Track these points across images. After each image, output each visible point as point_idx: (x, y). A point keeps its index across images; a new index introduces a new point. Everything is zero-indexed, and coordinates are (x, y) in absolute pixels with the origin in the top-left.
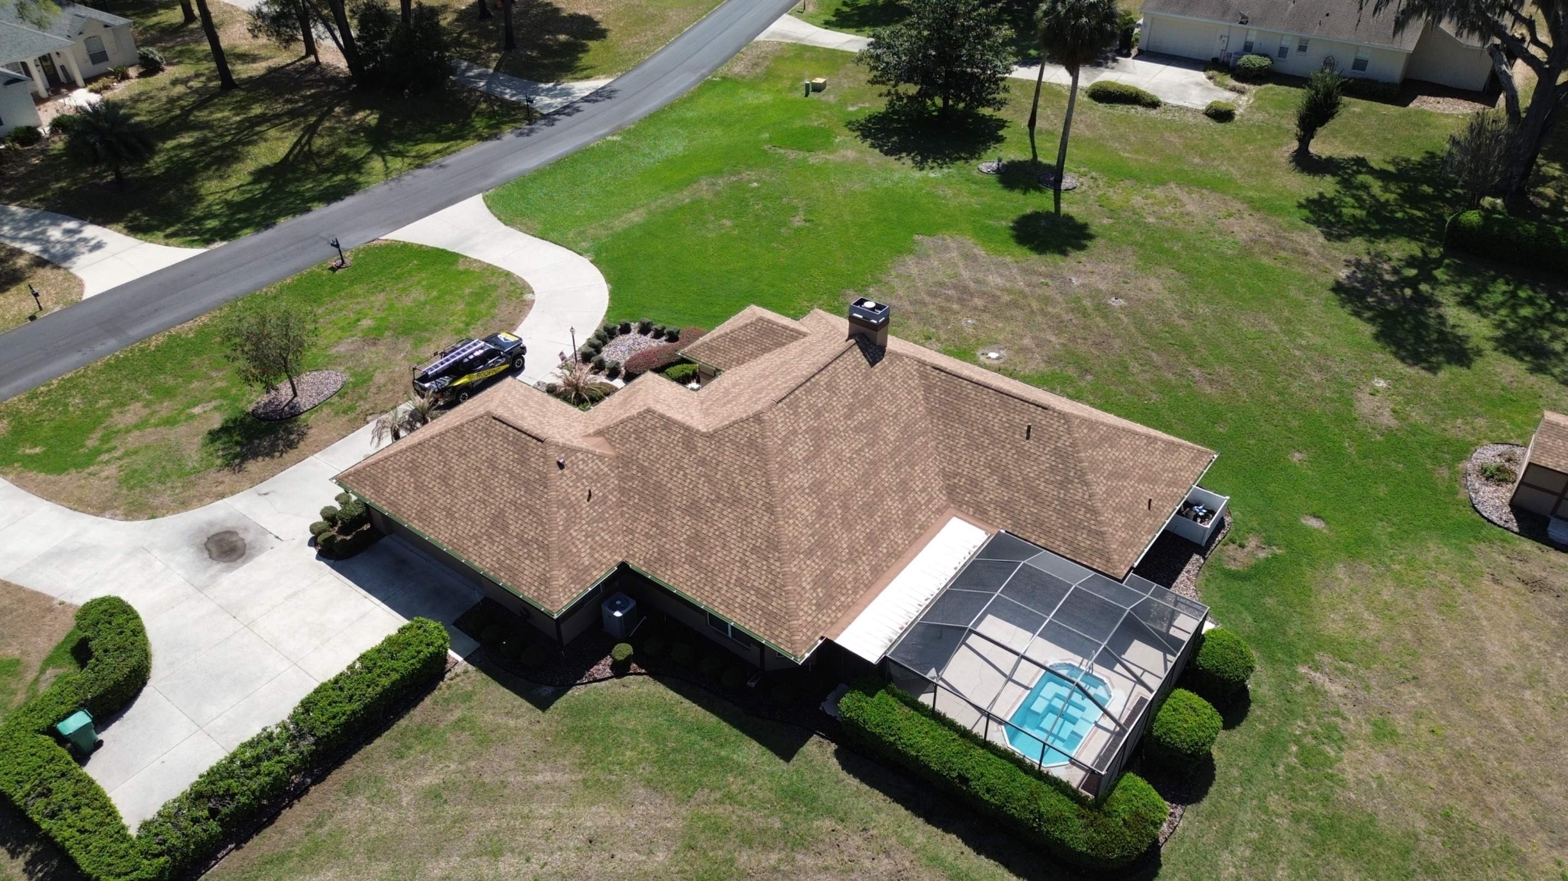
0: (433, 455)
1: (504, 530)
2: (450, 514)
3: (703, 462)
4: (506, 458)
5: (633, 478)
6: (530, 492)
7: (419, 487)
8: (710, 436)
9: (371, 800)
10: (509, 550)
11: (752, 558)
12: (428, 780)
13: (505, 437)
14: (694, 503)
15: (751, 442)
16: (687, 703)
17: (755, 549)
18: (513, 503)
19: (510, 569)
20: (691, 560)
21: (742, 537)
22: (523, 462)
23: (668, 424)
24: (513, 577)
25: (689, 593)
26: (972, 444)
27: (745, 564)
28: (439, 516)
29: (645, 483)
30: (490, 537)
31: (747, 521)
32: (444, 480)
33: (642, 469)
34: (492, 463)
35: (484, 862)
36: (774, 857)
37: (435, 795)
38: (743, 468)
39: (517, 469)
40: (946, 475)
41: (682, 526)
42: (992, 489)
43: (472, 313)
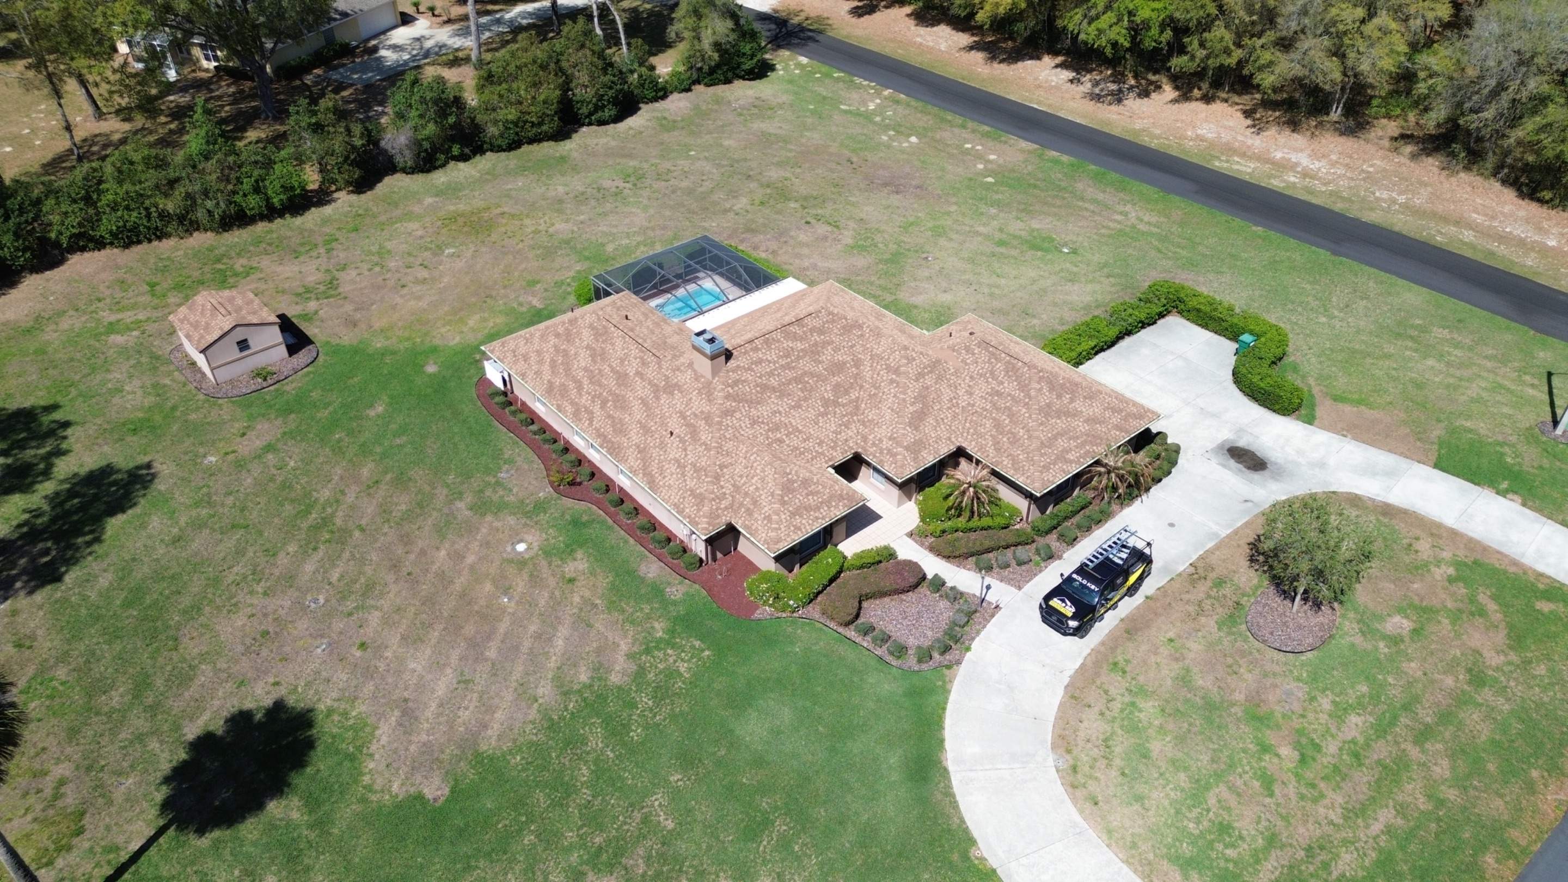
43: (1134, 728)
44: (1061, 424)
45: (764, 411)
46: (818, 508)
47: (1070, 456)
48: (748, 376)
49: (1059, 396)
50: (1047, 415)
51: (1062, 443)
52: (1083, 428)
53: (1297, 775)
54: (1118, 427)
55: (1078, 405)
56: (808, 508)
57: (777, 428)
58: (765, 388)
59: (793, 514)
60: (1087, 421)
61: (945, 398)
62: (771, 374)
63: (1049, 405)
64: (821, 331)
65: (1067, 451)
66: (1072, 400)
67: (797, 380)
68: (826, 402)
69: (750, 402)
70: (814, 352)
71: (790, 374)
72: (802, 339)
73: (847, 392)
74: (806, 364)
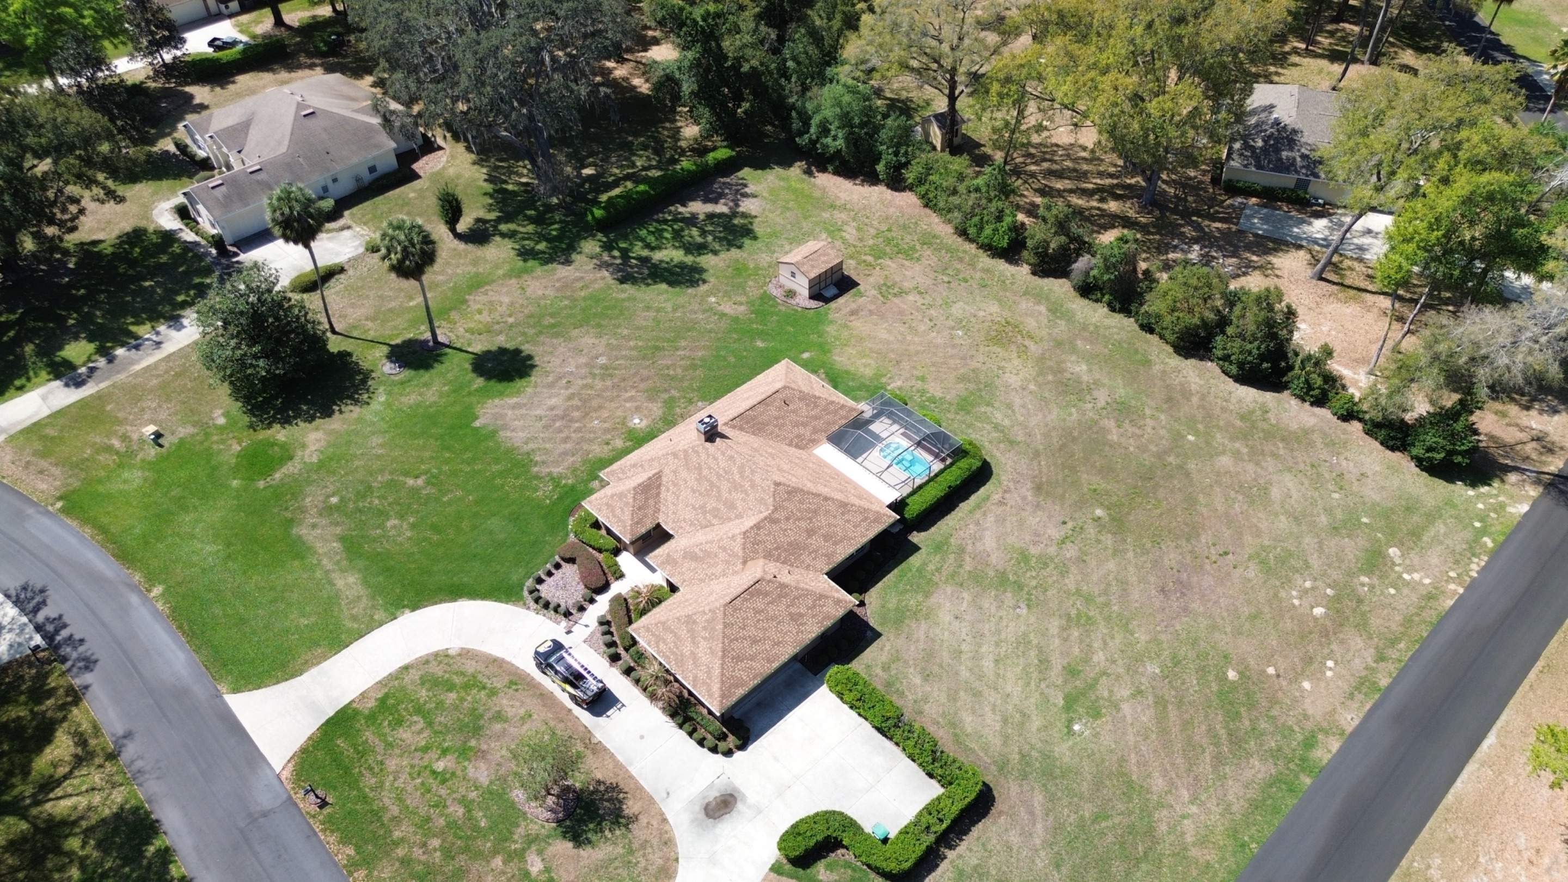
0: (736, 645)
1: (801, 615)
2: (778, 644)
3: (787, 519)
4: (759, 603)
5: (779, 555)
6: (787, 595)
7: (752, 658)
8: (776, 509)
9: (926, 702)
10: (814, 616)
11: (847, 517)
12: (918, 681)
13: (746, 600)
14: (807, 531)
15: (789, 493)
16: (885, 579)
17: (843, 514)
18: (788, 606)
19: (824, 619)
20: (835, 543)
21: (835, 517)
22: (766, 594)
23: (758, 526)
24: (829, 618)
25: (851, 550)
26: (780, 427)
27: (848, 521)
28: (776, 650)
29: (785, 550)
30: (801, 624)
31: (828, 512)
32: (755, 641)
33: (777, 549)
34: (758, 612)
35: (964, 657)
36: (968, 559)
37: (927, 677)
38: (801, 502)
39: (769, 599)
40: (790, 445)
41: (816, 541)
42: (806, 432)
43: (467, 687)
44: (683, 633)
45: (684, 474)
46: (614, 516)
47: (661, 645)
48: (703, 456)
49: (705, 628)
50: (687, 623)
51: (669, 637)
52: (687, 649)
53: (426, 767)
54: (695, 679)
55: (703, 644)
56: (613, 511)
57: (675, 485)
58: (699, 468)
59: (607, 504)
60: (693, 653)
61: (713, 570)
62: (710, 468)
63: (695, 622)
64: (753, 486)
65: (664, 641)
66: (705, 638)
67: (712, 485)
68: (702, 507)
69: (687, 464)
70: (736, 487)
71: (714, 479)
72: (742, 477)
73: (715, 517)
74: (725, 486)
